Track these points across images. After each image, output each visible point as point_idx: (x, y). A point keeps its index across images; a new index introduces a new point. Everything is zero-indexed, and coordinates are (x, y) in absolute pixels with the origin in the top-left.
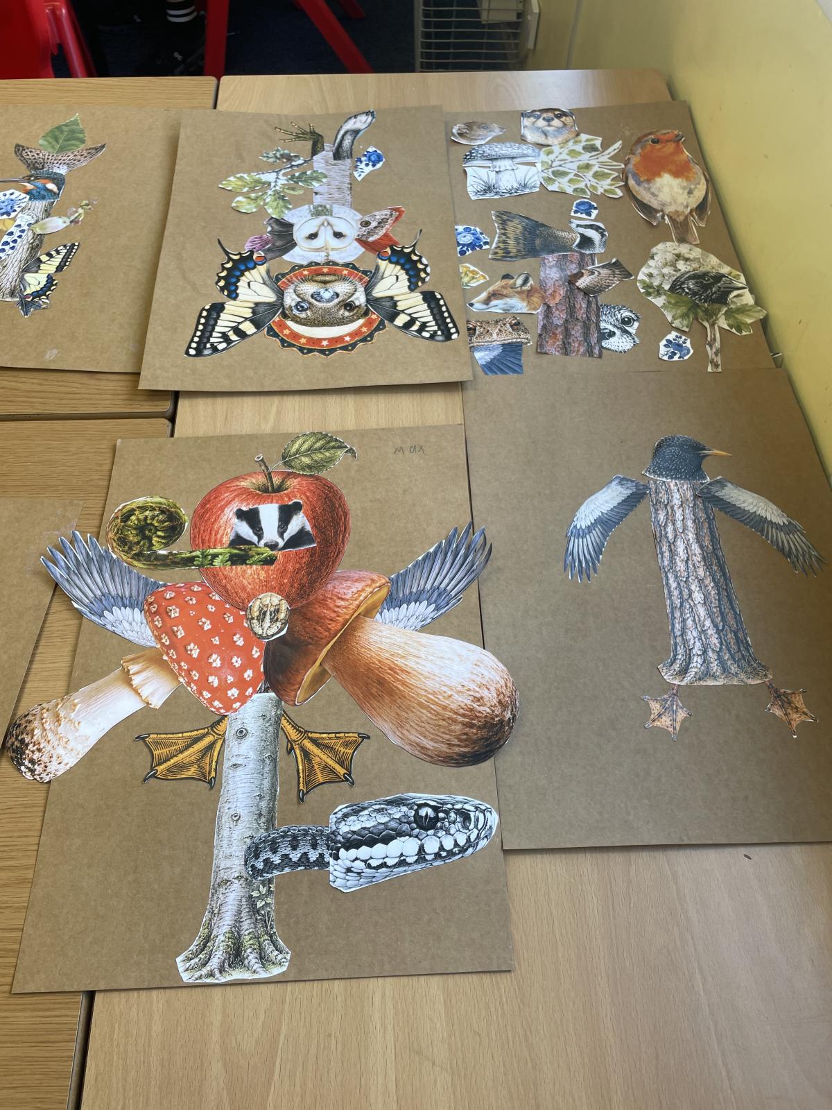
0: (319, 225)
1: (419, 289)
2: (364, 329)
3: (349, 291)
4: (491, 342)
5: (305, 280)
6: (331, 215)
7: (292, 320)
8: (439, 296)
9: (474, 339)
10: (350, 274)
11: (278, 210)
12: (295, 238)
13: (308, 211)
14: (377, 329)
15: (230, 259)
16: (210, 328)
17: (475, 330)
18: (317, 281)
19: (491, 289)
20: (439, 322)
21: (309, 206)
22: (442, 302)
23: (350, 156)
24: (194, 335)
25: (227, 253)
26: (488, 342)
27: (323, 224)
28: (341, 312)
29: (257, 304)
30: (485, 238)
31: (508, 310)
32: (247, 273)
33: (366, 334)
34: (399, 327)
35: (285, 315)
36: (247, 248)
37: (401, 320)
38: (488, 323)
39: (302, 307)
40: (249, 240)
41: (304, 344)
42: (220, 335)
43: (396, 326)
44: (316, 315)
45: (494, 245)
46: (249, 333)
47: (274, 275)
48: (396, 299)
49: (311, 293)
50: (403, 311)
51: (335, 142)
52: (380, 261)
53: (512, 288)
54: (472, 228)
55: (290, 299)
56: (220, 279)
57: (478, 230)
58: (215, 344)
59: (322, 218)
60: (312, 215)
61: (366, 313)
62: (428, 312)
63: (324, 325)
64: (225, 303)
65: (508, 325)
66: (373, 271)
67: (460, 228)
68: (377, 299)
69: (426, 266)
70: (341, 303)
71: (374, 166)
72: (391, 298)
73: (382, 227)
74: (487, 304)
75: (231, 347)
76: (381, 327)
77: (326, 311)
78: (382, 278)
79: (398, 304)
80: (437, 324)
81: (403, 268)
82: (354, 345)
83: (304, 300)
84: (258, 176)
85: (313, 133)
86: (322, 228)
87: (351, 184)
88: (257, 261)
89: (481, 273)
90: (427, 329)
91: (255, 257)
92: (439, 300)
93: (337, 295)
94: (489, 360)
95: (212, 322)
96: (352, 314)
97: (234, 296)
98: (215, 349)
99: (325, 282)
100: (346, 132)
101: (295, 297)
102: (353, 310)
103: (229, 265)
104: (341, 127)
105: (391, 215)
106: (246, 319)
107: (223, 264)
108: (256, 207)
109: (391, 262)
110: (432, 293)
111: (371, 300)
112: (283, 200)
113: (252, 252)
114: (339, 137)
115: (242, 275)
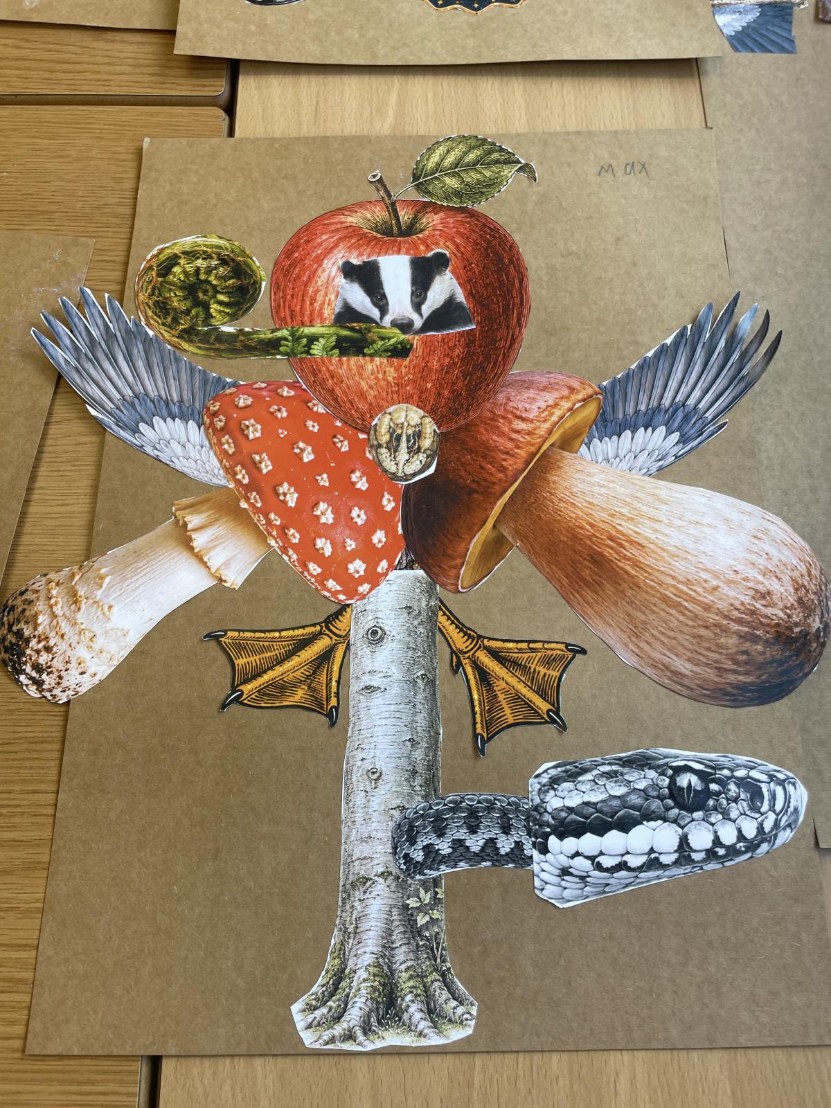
94: (740, 29)
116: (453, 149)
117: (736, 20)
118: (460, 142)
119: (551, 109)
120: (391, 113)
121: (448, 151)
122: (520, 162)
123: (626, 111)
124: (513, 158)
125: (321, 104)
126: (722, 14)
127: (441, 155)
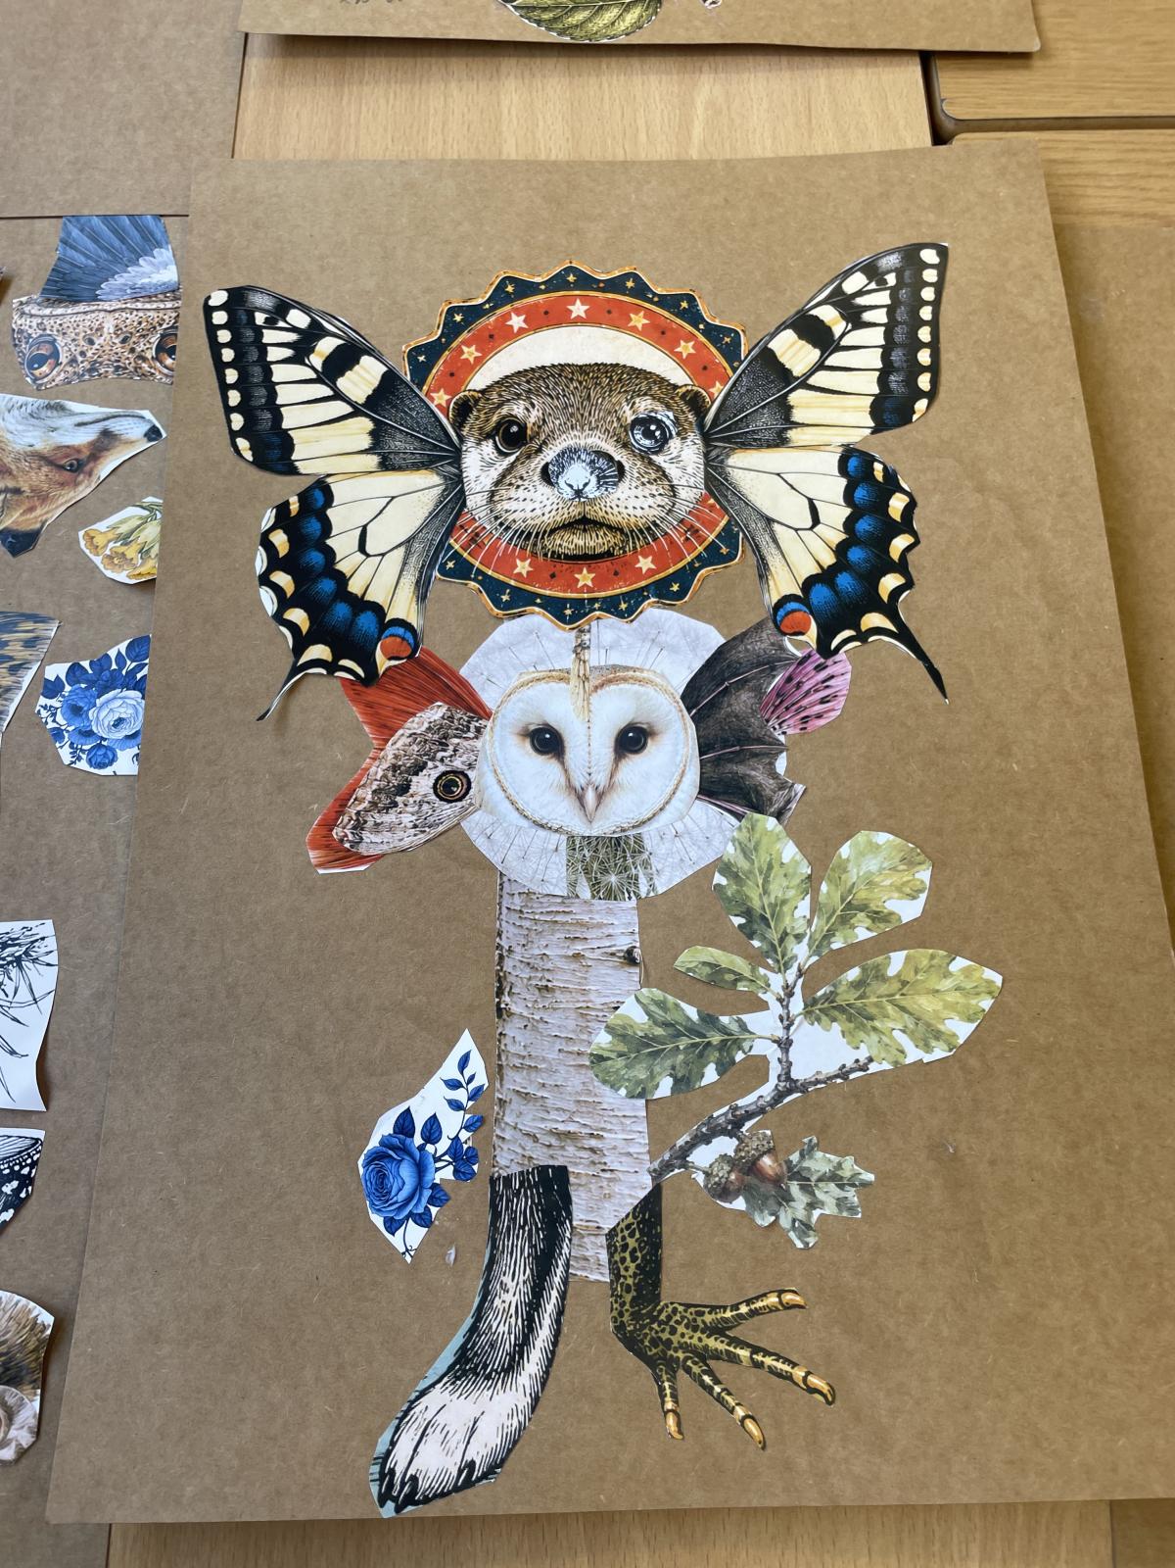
0: (614, 795)
1: (302, 484)
2: (470, 353)
3: (512, 493)
4: (122, 310)
5: (644, 534)
6: (571, 838)
7: (675, 387)
8: (243, 444)
9: (169, 318)
10: (506, 563)
11: (762, 859)
12: (692, 727)
13: (655, 863)
14: (433, 350)
15: (890, 610)
16: (900, 335)
17: (160, 348)
18: (610, 528)
19: (84, 490)
20: (254, 355)
21: (652, 887)
22: (238, 421)
23: (500, 1189)
24: (936, 304)
25: (904, 635)
26: (132, 310)
27: (600, 797)
28: (534, 416)
29: (780, 441)
30: (52, 712)
31: (49, 407)
32: (828, 559)
33: (465, 335)
34: (370, 352)
35: (696, 403)
36: (842, 666)
37: (363, 379)
38: (117, 368)
39: (648, 434)
40: (839, 704)
41: (637, 309)
42: (867, 316)
43: (379, 358)
44: (607, 405)
45: (27, 677)
46: (789, 335)
47: (744, 560)
48: (372, 461)
49: (624, 486)
50: (357, 412)
51: (563, 1296)
52: (414, 620)
53: (17, 491)
54: (83, 765)
55: (685, 458)
56: (906, 525)
57: (65, 754)
58: (873, 286)
59: (603, 827)
60: (639, 847)
61: (464, 409)
62: (284, 395)
63: (583, 369)
64: (875, 431)
65: (63, 359)
66: (436, 573)
67: (125, 764)
68: (426, 464)
69: (265, 580)
70: (535, 446)
71: (405, 1124)
72: (386, 465)
73: (394, 768)
74: (106, 434)
75: (832, 282)
76: (424, 358)
77: (577, 420)
78: (409, 542)
79: (366, 442)
80: (263, 349)
81: (342, 579)
82: (500, 297)
83: (645, 456)
84: (862, 1054)
85: (660, 1361)
86: (601, 779)
87: (499, 1010)
88: (802, 614)
89: (97, 560)
90: (292, 337)
91: (812, 635)
92: (242, 433)
93: (546, 476)
94: (141, 261)
95: (897, 356)
96: (504, 411)
97: (853, 463)
98: (872, 271)
99: (583, 524)
100: (512, 1366)
101: (673, 471)
102: (499, 424)
103: (890, 582)
104: (536, 1400)
105: (359, 826)
106: (804, 384)
107: (909, 584)
108: (843, 867)
109: (378, 610)
110: (261, 462)
111: (444, 456)
112: (748, 913)
113: (825, 649)
114: (544, 1334)
115: (841, 550)
116: (606, 27)
117: (144, 275)
118: (596, 33)
119: (463, 123)
120: (700, 110)
121: (613, 24)
122: (513, 6)
123: (353, 121)
124: (523, 12)
125: (804, 120)
126: (164, 284)
127: (623, 21)
